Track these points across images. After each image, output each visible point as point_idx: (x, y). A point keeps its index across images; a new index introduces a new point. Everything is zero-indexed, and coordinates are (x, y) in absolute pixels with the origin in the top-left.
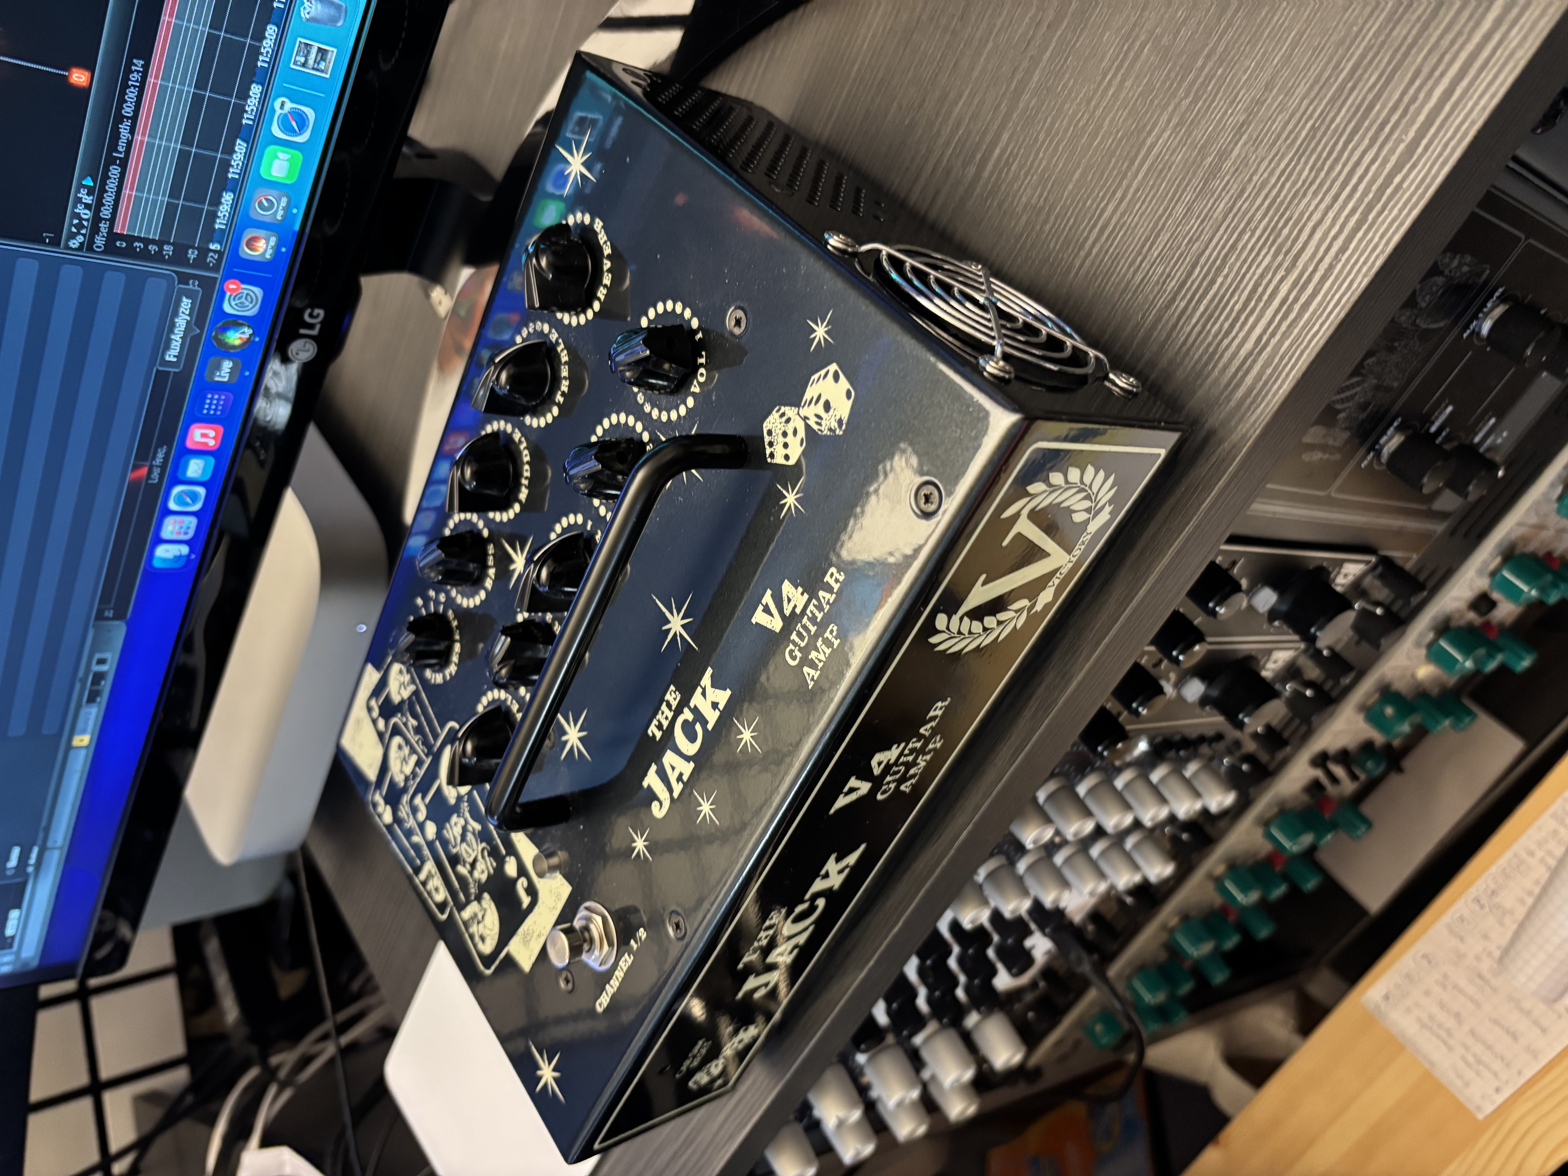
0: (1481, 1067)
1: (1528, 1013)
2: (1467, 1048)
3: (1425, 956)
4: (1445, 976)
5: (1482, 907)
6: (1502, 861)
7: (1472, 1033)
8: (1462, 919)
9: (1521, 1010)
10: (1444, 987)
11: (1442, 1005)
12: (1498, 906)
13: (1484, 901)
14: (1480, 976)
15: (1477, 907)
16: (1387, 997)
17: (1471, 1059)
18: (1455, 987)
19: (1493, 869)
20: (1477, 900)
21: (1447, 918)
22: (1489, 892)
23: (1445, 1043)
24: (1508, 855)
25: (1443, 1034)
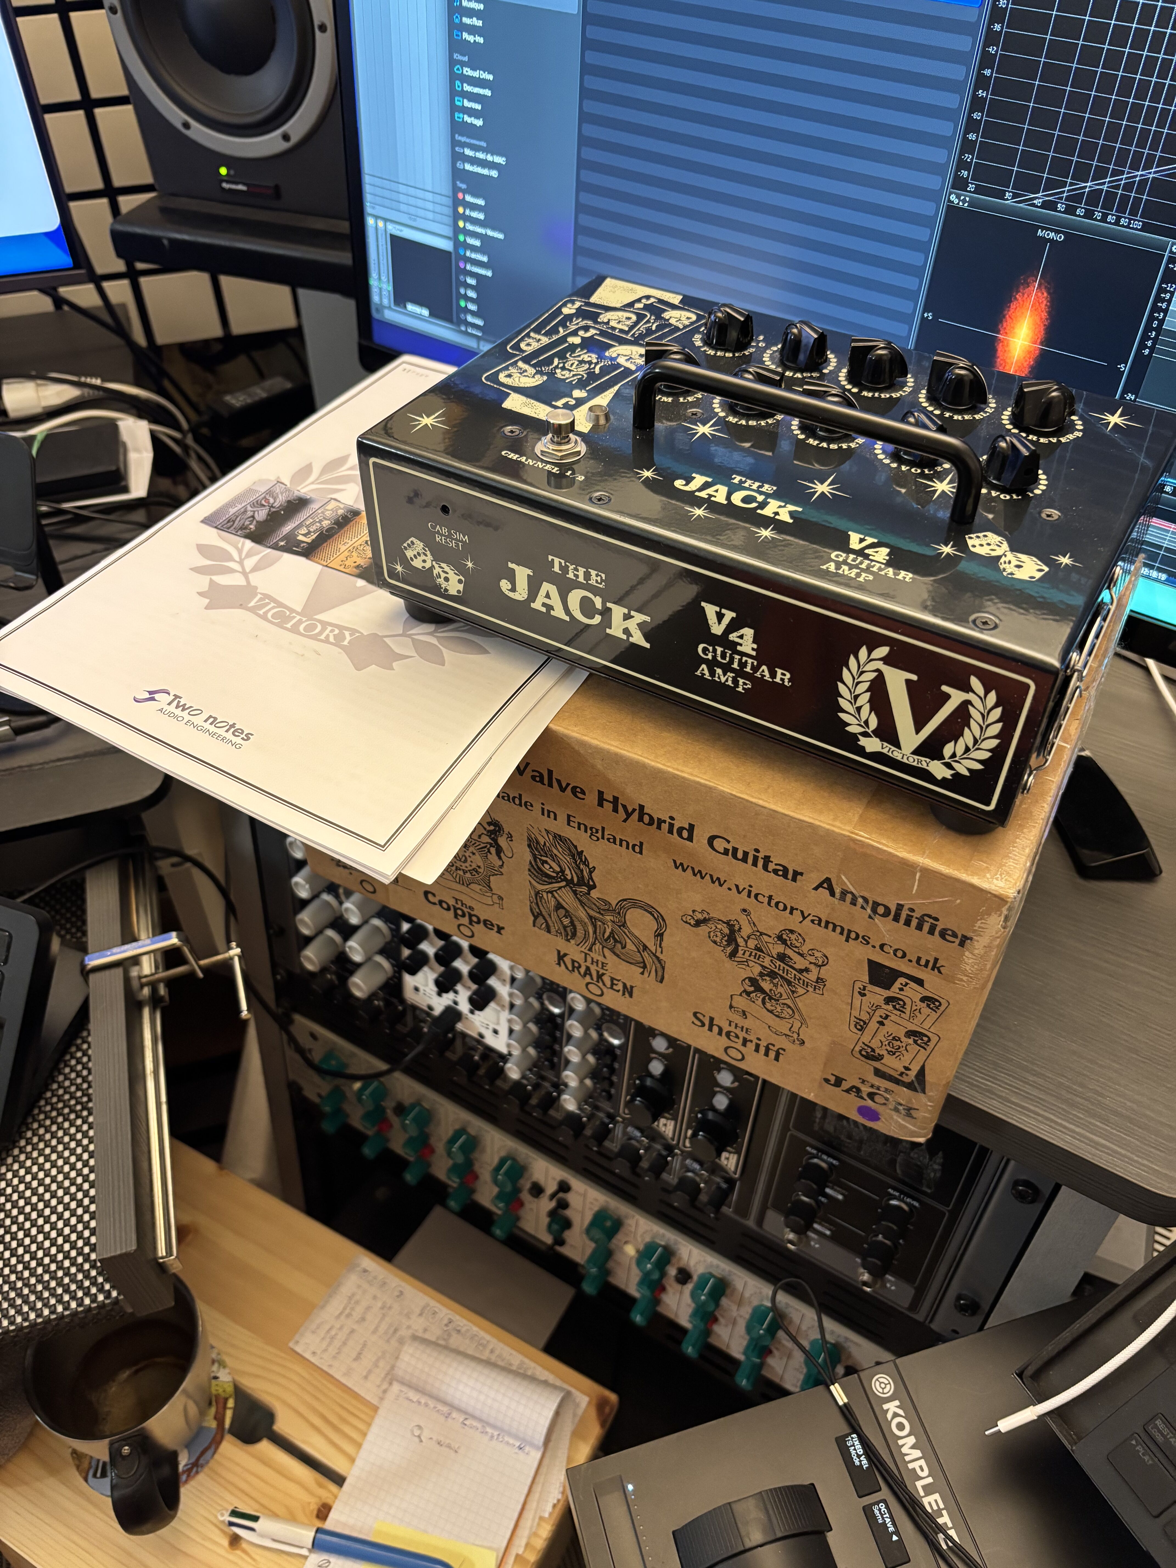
0: (328, 1340)
1: (376, 1365)
2: (341, 1328)
3: (401, 1293)
4: (390, 1308)
5: (446, 1325)
6: (482, 1334)
7: (352, 1331)
8: (435, 1313)
9: (378, 1360)
10: (382, 1308)
11: (368, 1308)
12: (449, 1335)
13: (451, 1326)
14: (396, 1330)
15: (446, 1321)
16: (365, 1271)
17: (333, 1332)
18: (384, 1316)
19: (475, 1329)
20: (450, 1321)
21: (433, 1303)
22: (458, 1328)
23: (341, 1314)
24: (488, 1337)
25: (347, 1311)
